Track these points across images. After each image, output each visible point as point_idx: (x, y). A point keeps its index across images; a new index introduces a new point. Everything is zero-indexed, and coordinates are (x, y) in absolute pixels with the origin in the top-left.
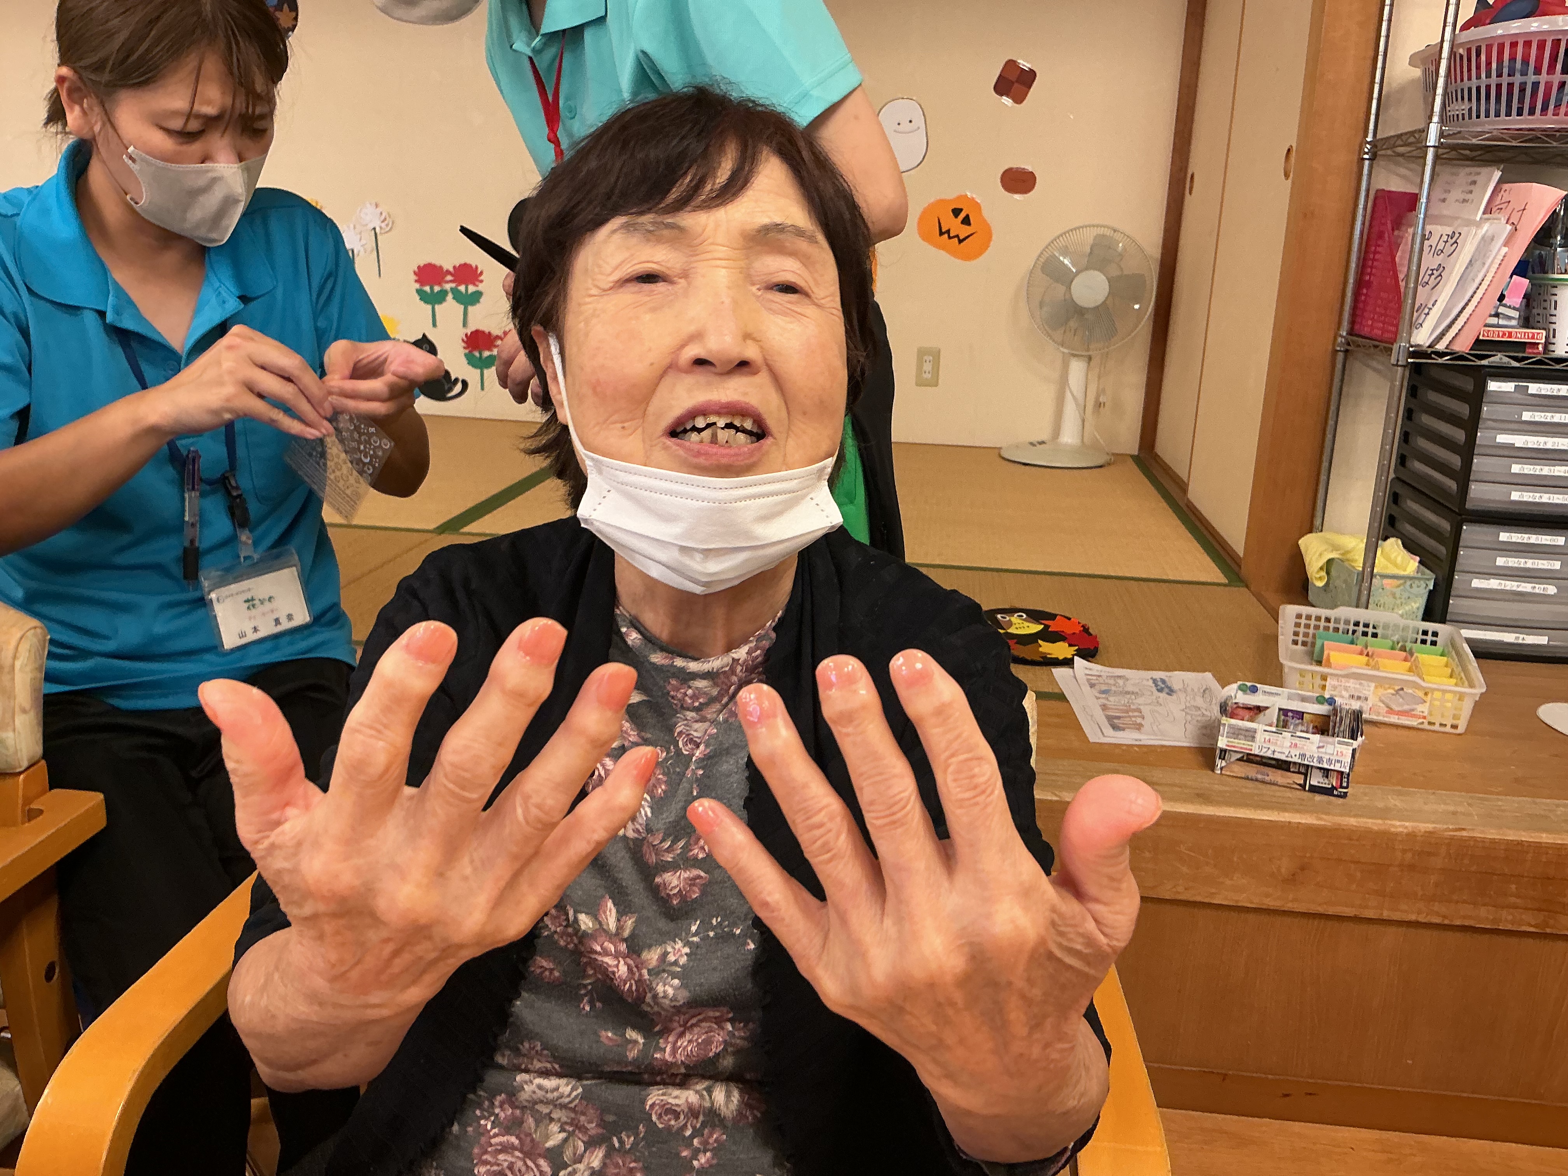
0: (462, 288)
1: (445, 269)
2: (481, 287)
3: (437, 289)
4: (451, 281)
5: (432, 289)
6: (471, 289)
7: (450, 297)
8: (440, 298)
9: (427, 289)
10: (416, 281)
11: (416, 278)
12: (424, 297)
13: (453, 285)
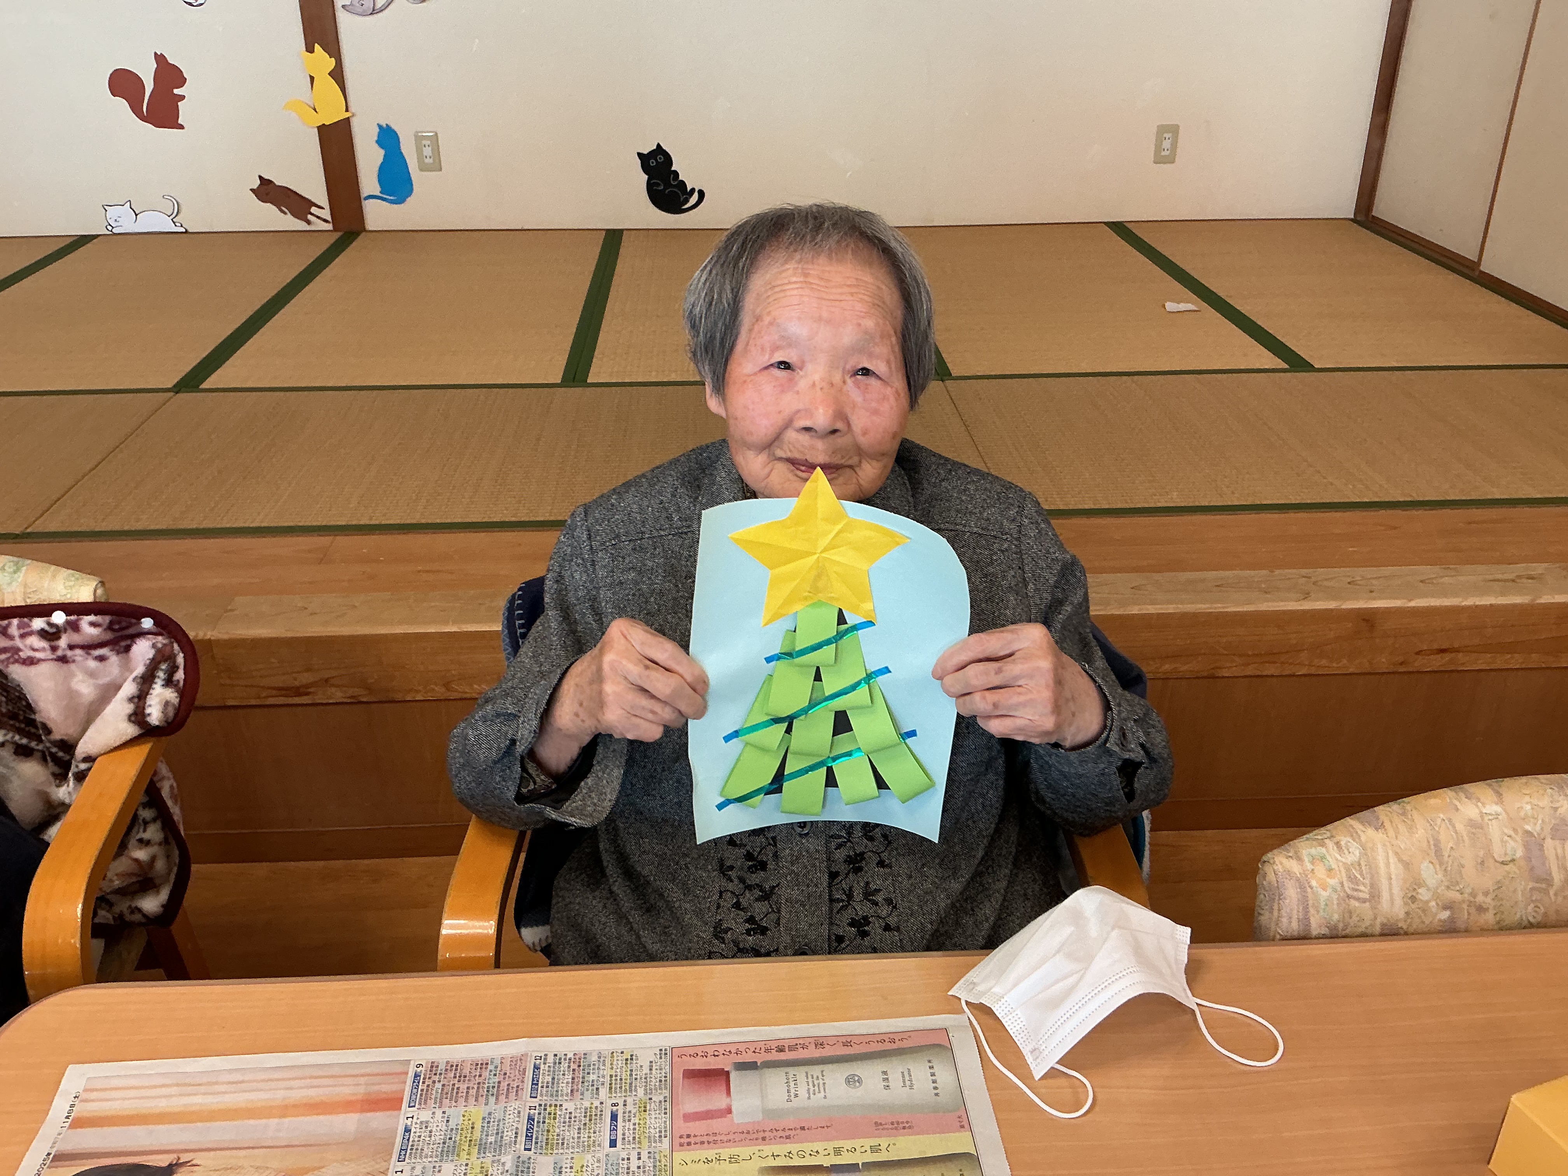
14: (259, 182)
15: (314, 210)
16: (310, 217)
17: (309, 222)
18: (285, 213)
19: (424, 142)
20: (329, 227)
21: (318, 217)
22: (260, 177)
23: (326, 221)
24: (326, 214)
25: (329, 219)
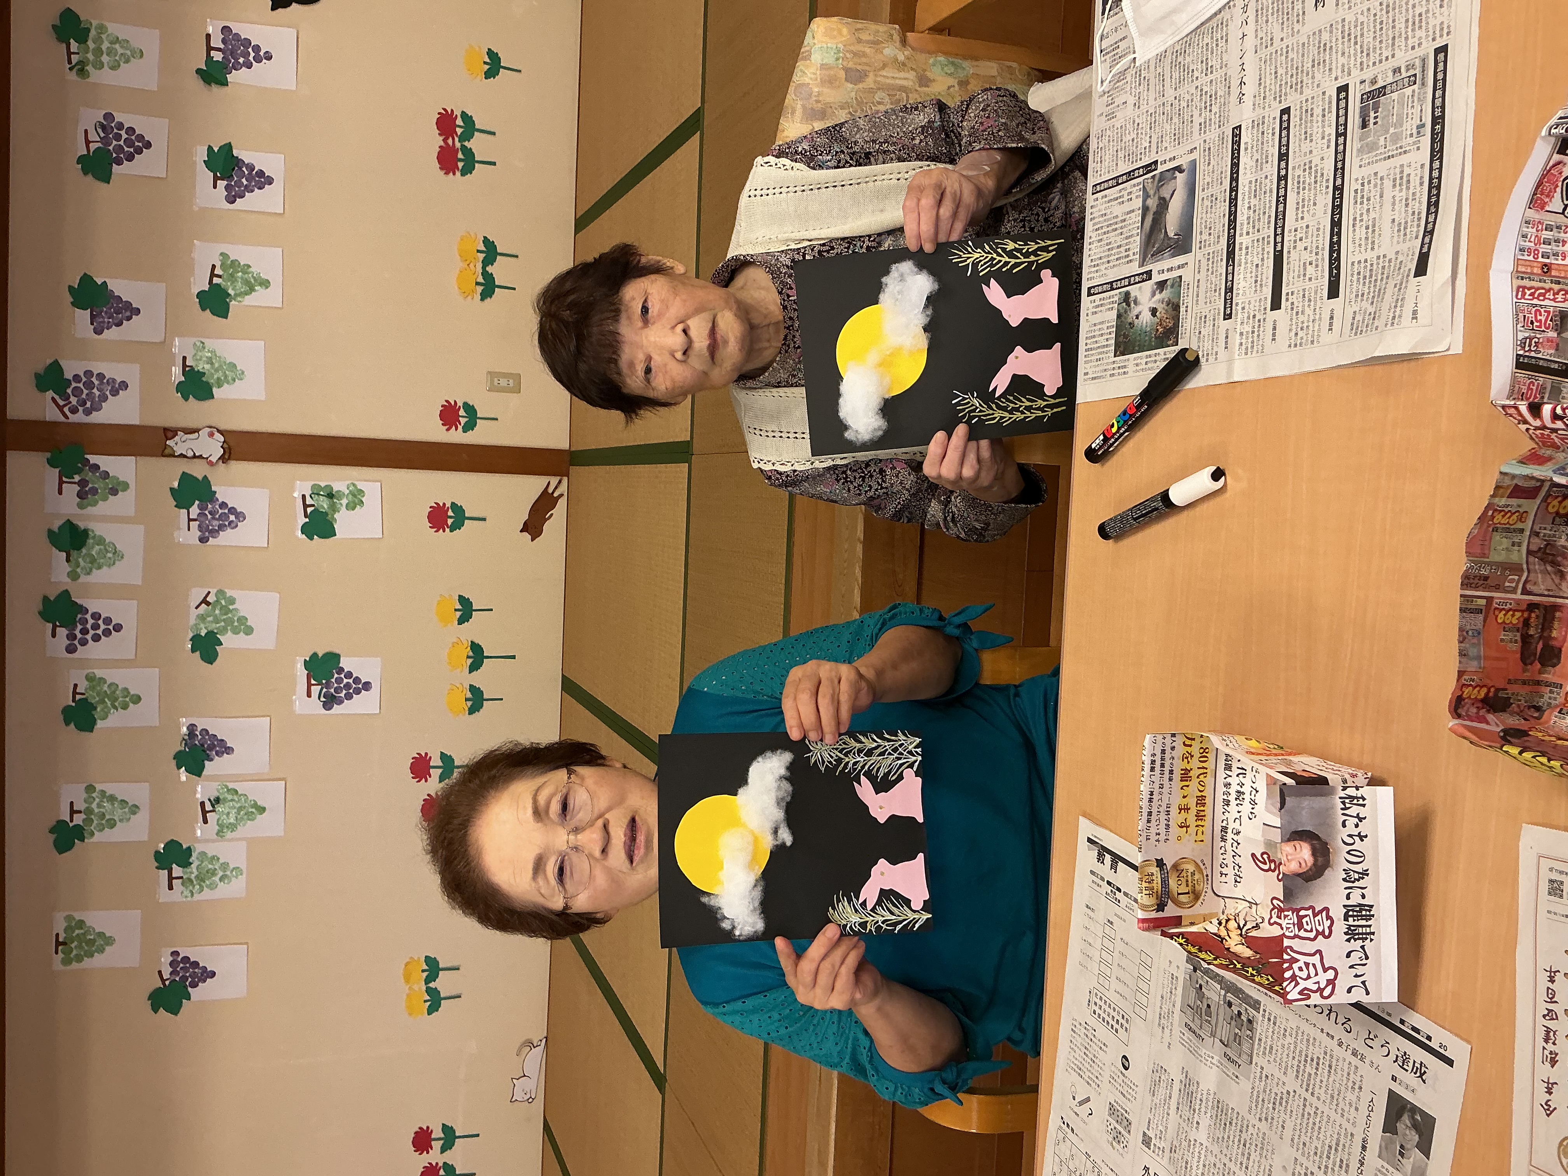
0: (459, 131)
1: (442, 144)
2: (457, 113)
3: (460, 156)
4: (453, 139)
5: (461, 160)
6: (459, 122)
7: (466, 144)
8: (469, 153)
9: (460, 165)
10: (454, 174)
11: (451, 174)
12: (468, 170)
13: (457, 139)
14: (525, 534)
15: (550, 491)
16: (555, 495)
17: (561, 495)
18: (552, 514)
19: (496, 384)
20: (565, 480)
21: (556, 488)
22: (521, 531)
23: (560, 482)
24: (554, 481)
25: (559, 478)
